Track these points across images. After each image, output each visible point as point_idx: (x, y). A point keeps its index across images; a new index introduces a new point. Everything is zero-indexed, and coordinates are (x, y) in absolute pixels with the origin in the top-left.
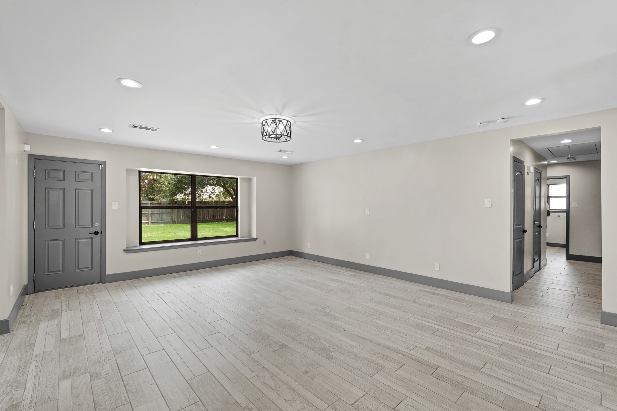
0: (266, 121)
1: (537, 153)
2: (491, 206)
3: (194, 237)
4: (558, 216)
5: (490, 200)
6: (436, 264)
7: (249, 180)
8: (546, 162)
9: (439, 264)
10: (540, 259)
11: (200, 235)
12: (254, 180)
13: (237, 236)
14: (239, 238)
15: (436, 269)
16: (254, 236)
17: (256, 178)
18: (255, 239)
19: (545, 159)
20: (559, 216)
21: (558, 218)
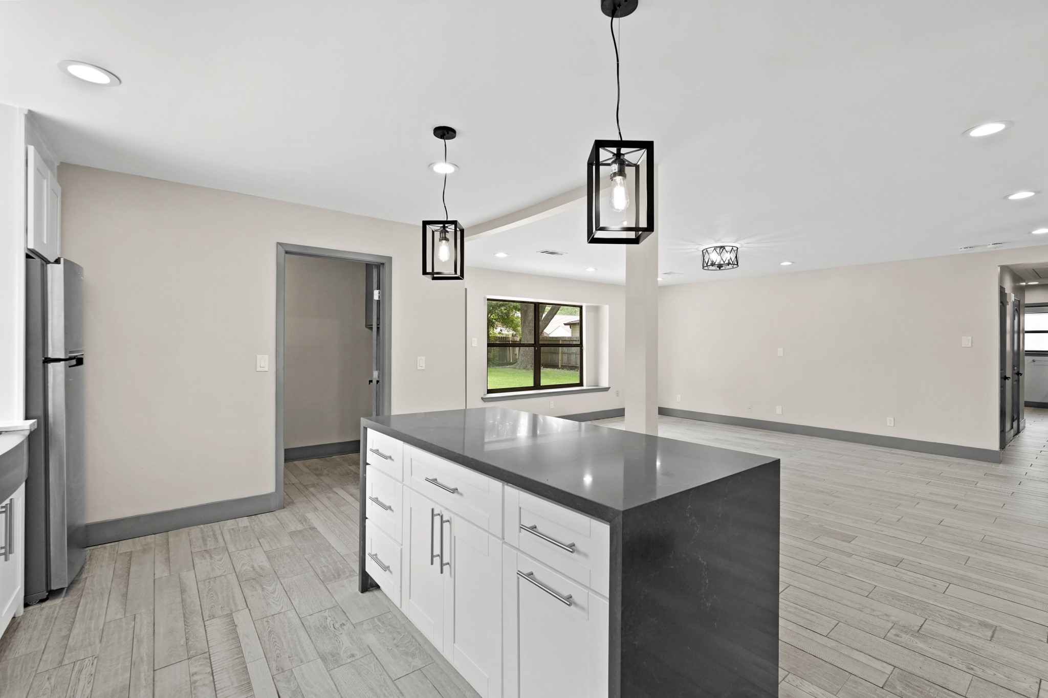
0: (707, 251)
1: (1015, 274)
2: (970, 346)
3: (537, 386)
4: (1032, 360)
5: (970, 338)
6: (888, 418)
7: (596, 309)
8: (1024, 284)
9: (894, 419)
10: (1018, 419)
11: (543, 382)
12: (606, 310)
13: (581, 384)
14: (585, 387)
15: (888, 424)
16: (604, 383)
17: (608, 306)
18: (607, 389)
19: (1024, 281)
20: (1034, 361)
21: (1033, 364)
